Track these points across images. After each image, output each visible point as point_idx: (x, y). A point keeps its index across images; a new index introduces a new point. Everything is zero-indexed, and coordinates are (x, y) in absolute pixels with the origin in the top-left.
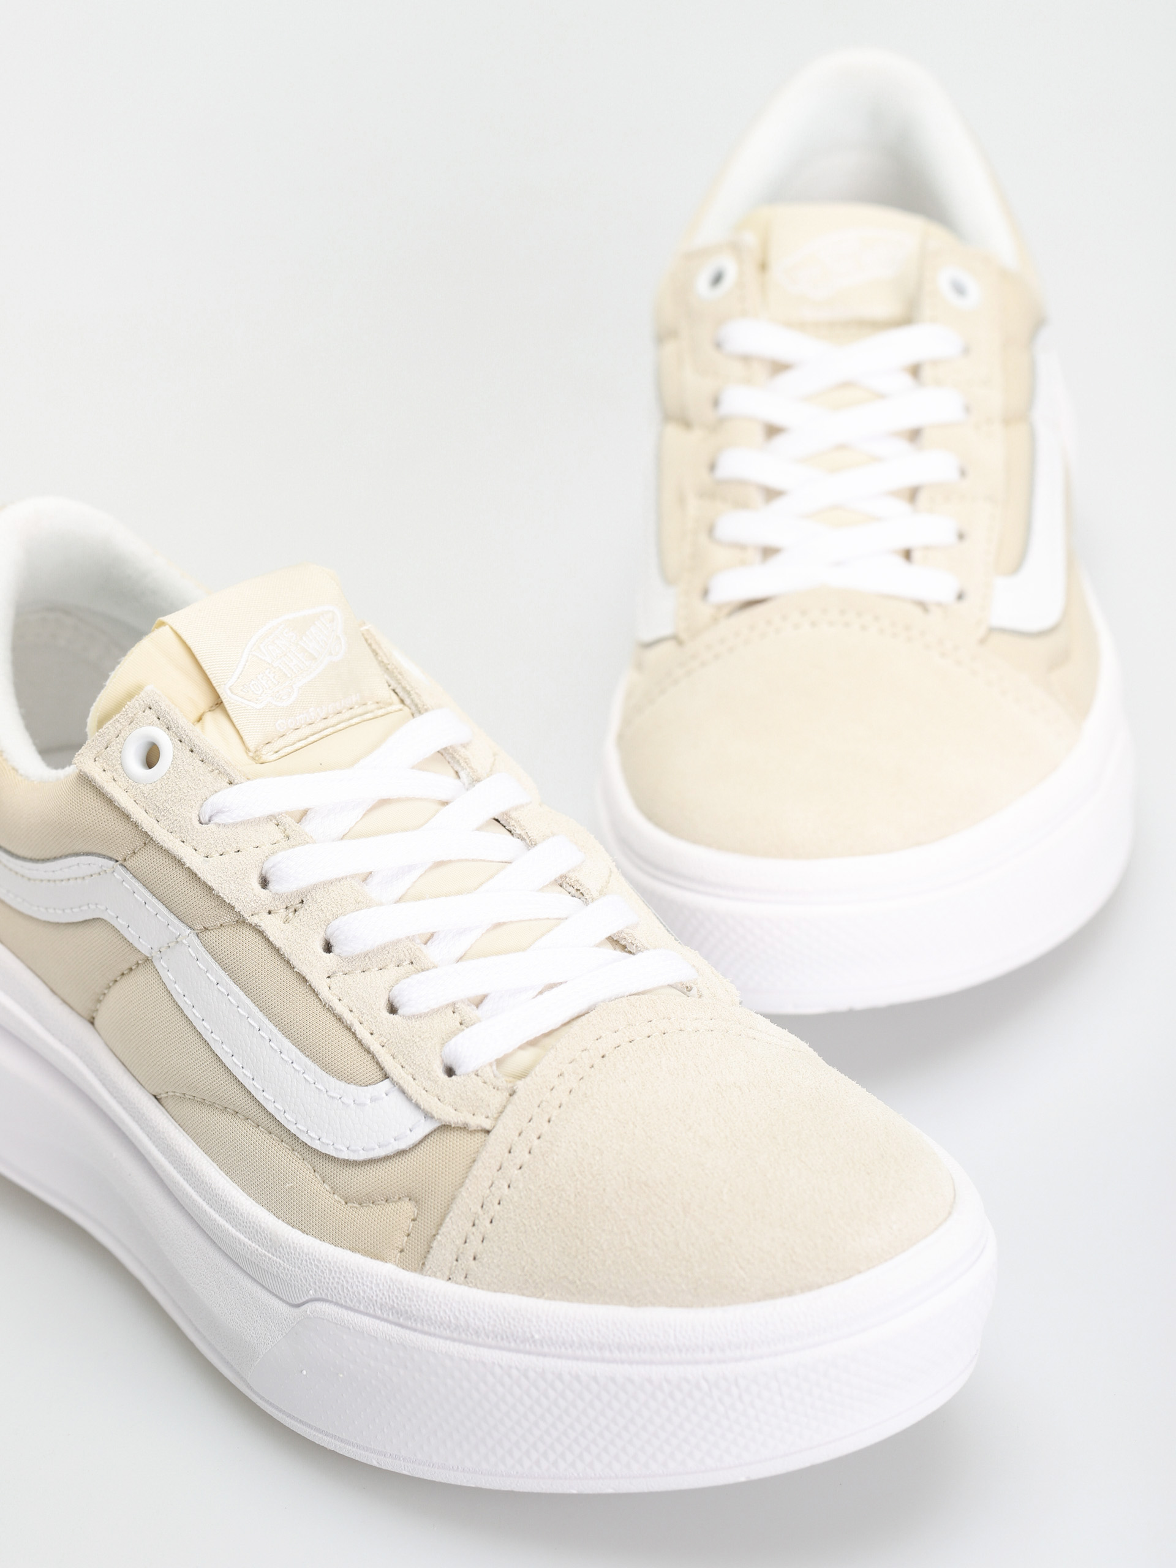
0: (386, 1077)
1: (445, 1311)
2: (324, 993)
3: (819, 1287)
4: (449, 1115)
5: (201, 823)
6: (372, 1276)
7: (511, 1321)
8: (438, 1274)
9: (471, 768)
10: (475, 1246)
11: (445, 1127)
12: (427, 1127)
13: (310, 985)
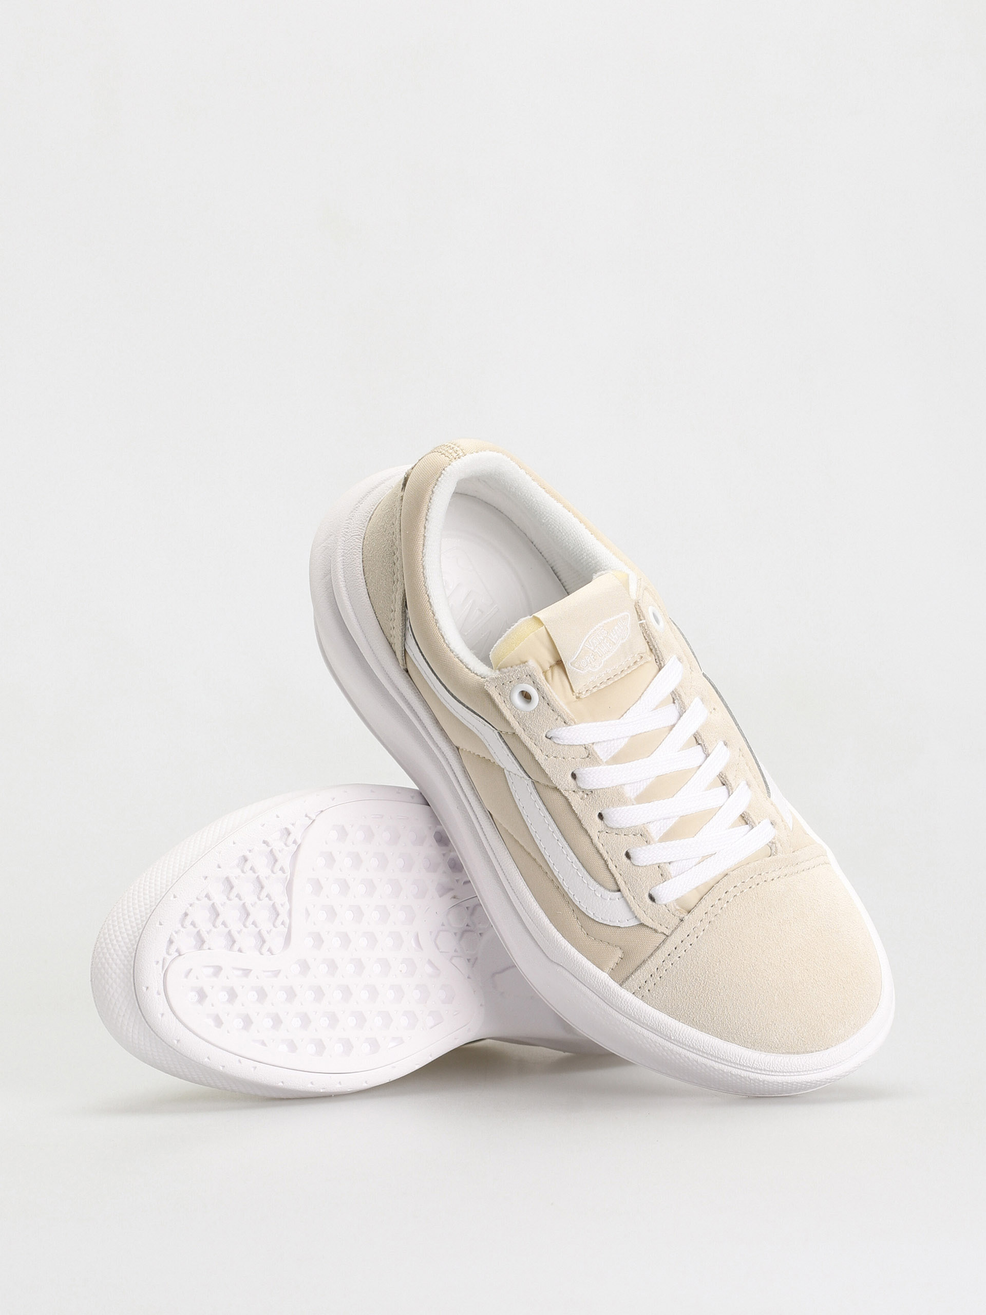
0: (619, 890)
1: (630, 1010)
2: (596, 840)
3: (812, 1052)
4: (648, 922)
5: (546, 737)
6: (596, 977)
7: (662, 1028)
8: (629, 990)
9: (681, 700)
10: (650, 985)
11: (642, 925)
12: (633, 923)
13: (589, 835)
